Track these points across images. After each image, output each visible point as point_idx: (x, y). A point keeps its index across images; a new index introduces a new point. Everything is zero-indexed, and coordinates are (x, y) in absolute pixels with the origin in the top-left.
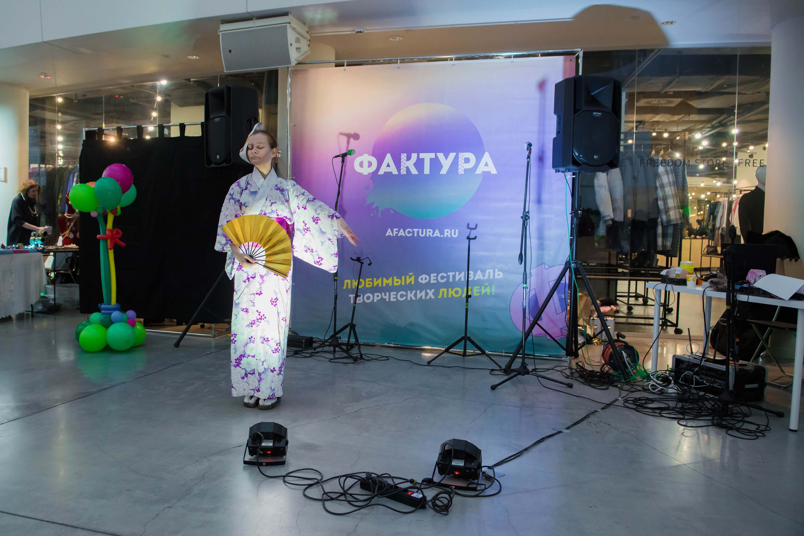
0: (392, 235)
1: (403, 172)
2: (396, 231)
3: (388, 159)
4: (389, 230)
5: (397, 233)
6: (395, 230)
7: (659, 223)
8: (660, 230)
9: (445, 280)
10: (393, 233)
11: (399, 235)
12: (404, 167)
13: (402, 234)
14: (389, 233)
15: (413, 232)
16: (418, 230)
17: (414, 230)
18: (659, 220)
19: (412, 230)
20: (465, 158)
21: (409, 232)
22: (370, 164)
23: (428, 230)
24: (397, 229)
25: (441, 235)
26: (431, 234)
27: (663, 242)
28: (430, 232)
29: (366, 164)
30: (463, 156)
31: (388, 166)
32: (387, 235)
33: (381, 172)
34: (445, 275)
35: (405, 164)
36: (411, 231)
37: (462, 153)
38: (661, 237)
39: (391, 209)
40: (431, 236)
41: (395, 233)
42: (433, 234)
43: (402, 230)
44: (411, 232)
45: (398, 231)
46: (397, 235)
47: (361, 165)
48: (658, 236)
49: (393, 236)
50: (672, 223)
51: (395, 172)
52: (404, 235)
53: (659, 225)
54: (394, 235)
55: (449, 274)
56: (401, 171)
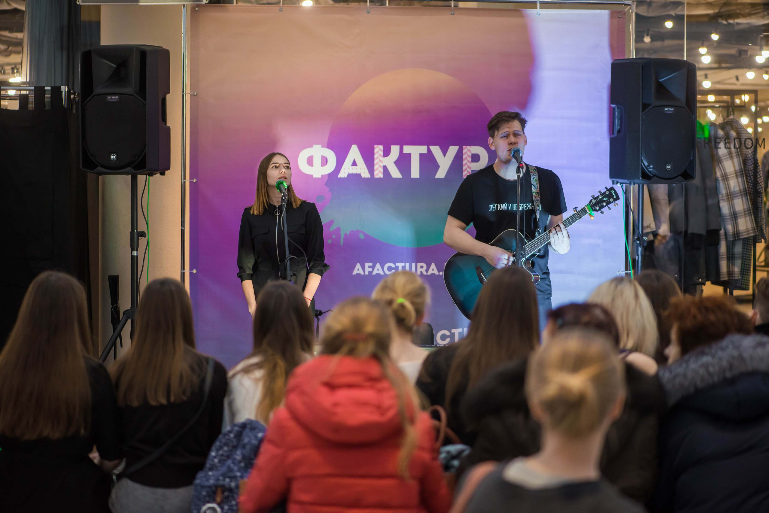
0: (362, 273)
1: (377, 174)
2: (369, 267)
3: (354, 153)
4: (358, 266)
5: (371, 269)
6: (367, 265)
7: (722, 237)
8: (723, 248)
9: (448, 341)
10: (364, 271)
11: (374, 273)
12: (380, 166)
13: (378, 272)
14: (358, 270)
15: (397, 268)
16: (403, 264)
17: (397, 264)
18: (722, 232)
19: (395, 265)
20: (472, 155)
21: (390, 269)
22: (325, 161)
23: (419, 265)
24: (371, 264)
25: (439, 272)
26: (424, 270)
27: (728, 267)
28: (422, 267)
29: (317, 161)
30: (469, 151)
31: (354, 164)
32: (355, 273)
33: (343, 174)
34: (447, 333)
35: (382, 162)
36: (393, 266)
37: (468, 147)
38: (726, 259)
39: (360, 232)
40: (425, 273)
41: (367, 270)
42: (427, 271)
43: (378, 266)
44: (392, 269)
45: (373, 267)
46: (370, 273)
47: (310, 161)
48: (720, 257)
49: (365, 275)
50: (742, 237)
51: (365, 174)
52: (382, 273)
53: (722, 240)
54: (367, 273)
55: (453, 331)
56: (376, 173)
